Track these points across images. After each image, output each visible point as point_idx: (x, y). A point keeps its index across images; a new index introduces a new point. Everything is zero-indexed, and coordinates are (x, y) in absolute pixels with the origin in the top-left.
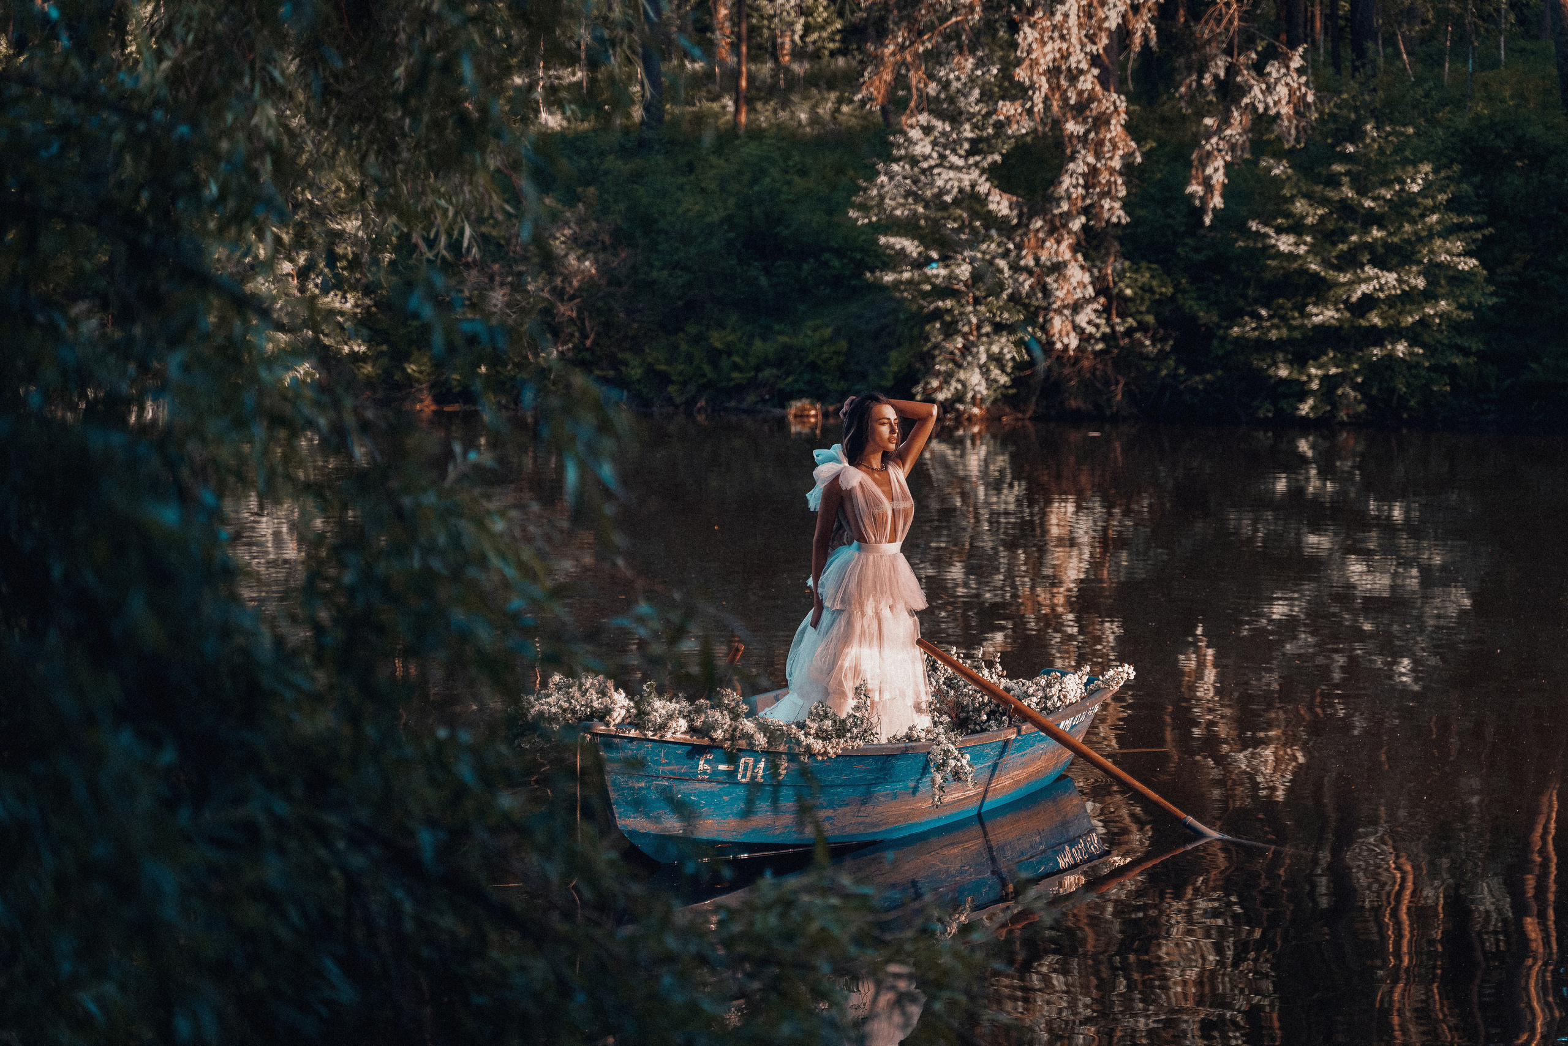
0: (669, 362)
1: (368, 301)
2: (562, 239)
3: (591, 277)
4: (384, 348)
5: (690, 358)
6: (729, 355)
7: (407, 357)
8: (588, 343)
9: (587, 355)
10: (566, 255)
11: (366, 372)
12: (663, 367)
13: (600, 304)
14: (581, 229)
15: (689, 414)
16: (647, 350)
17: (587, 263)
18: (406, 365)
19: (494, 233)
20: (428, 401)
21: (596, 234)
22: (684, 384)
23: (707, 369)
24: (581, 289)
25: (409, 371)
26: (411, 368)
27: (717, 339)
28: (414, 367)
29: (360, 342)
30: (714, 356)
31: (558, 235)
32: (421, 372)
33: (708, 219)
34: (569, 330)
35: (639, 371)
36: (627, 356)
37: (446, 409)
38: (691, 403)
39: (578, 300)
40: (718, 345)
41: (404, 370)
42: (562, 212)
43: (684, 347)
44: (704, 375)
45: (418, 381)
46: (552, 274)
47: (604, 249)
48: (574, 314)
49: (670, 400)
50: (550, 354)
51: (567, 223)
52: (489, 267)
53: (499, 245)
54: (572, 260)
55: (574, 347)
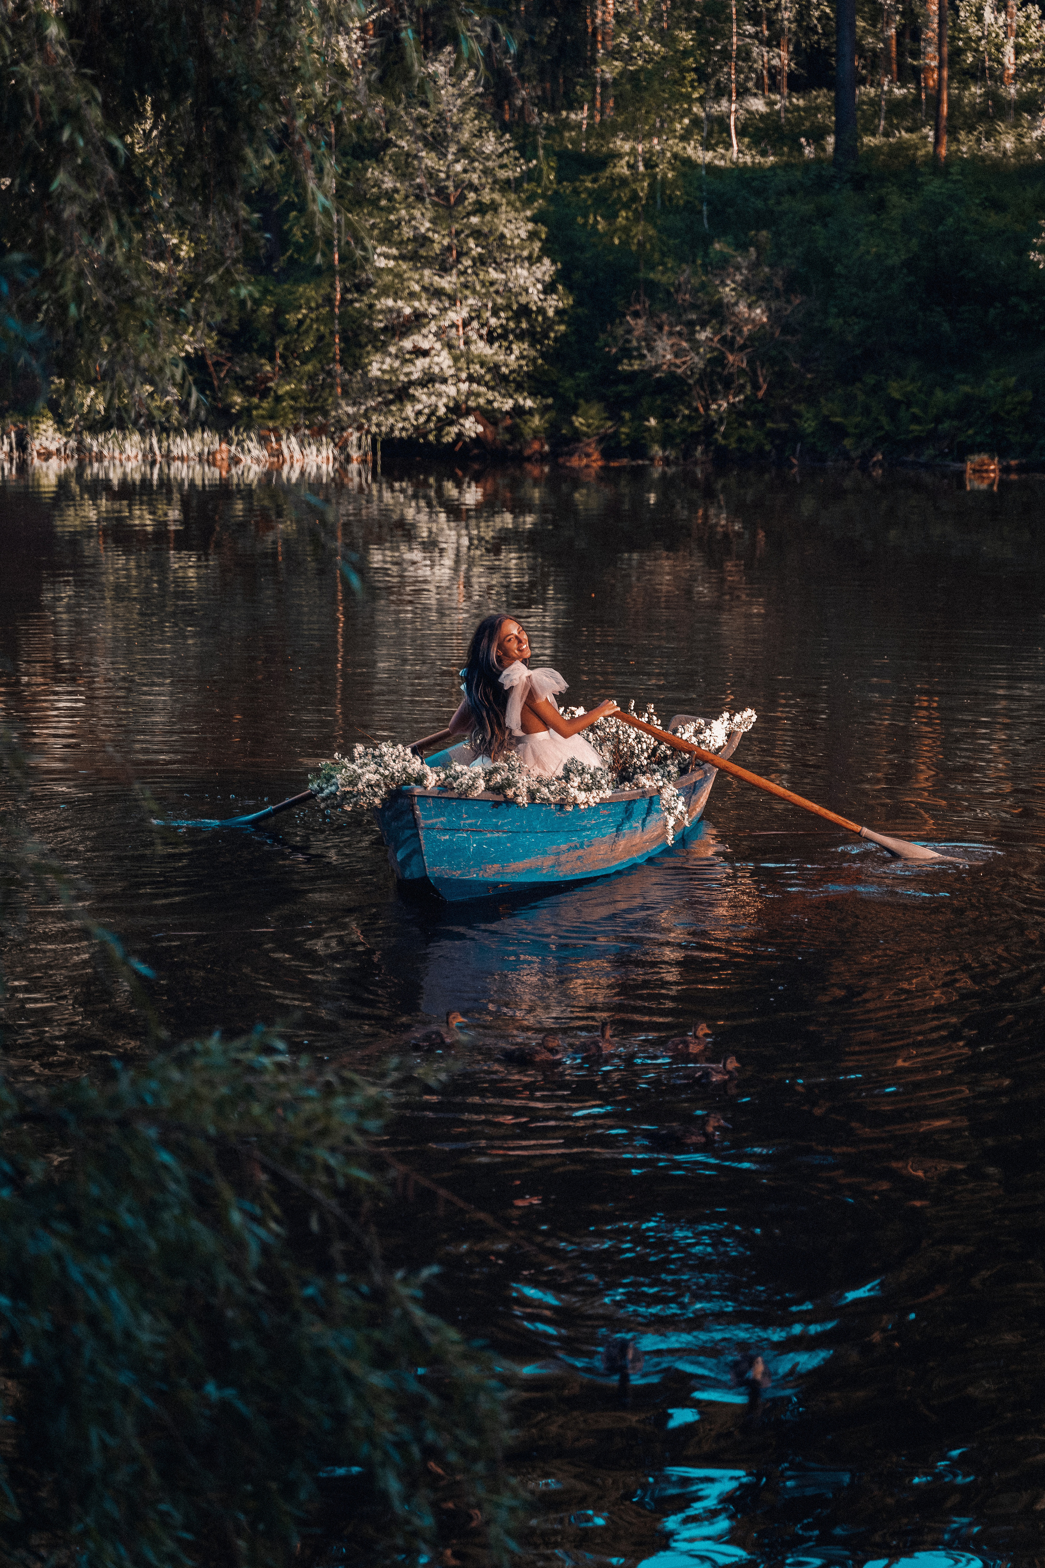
0: (845, 415)
1: (533, 353)
2: (733, 285)
3: (763, 325)
4: (550, 401)
5: (867, 411)
6: (909, 405)
7: (574, 409)
8: (761, 394)
9: (760, 407)
10: (736, 304)
11: (533, 426)
12: (838, 419)
13: (774, 353)
14: (753, 275)
15: (864, 468)
16: (822, 400)
17: (758, 311)
18: (574, 418)
19: (664, 279)
20: (596, 456)
21: (769, 280)
22: (860, 437)
23: (884, 420)
24: (751, 338)
25: (577, 424)
26: (578, 421)
27: (895, 390)
28: (581, 420)
29: (525, 394)
30: (893, 407)
31: (729, 282)
32: (589, 426)
33: (889, 262)
34: (741, 381)
35: (813, 424)
36: (802, 407)
37: (612, 464)
38: (866, 457)
39: (749, 350)
40: (896, 395)
41: (571, 423)
42: (733, 256)
43: (861, 397)
44: (881, 428)
45: (586, 435)
46: (722, 323)
47: (777, 296)
48: (744, 365)
49: (846, 455)
50: (720, 406)
51: (738, 268)
52: (658, 316)
53: (668, 293)
54: (742, 308)
55: (746, 398)
